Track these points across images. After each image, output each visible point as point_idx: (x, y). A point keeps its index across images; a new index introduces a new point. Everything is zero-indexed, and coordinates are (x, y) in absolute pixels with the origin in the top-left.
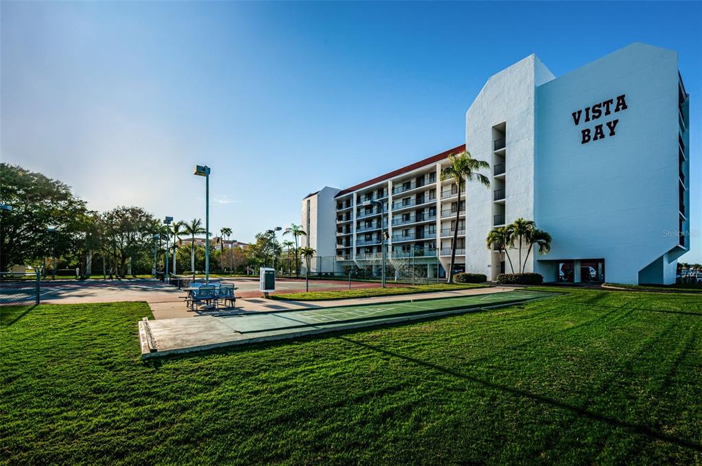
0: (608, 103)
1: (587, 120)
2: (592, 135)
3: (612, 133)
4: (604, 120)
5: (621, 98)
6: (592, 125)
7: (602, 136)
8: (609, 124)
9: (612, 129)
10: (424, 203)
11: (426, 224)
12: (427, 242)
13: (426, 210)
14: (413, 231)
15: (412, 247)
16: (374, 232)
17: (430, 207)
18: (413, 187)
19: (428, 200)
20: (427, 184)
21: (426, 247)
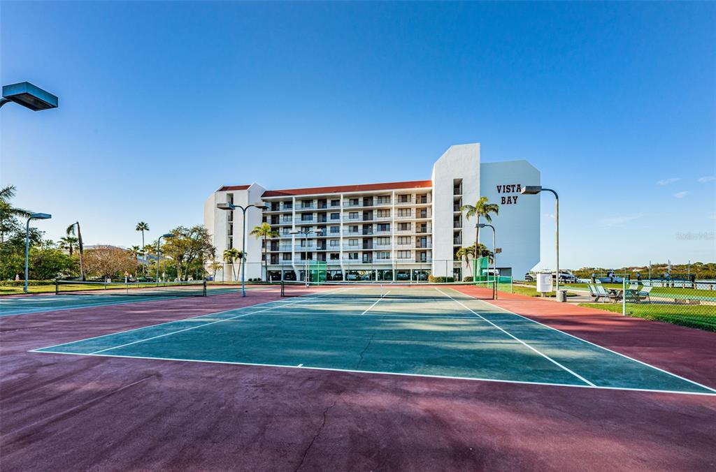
0: (514, 186)
1: (504, 192)
2: (506, 200)
3: (515, 203)
4: (511, 194)
5: (519, 185)
6: (506, 195)
7: (511, 203)
8: (514, 197)
9: (515, 200)
10: (372, 219)
11: (375, 237)
12: (376, 251)
13: (374, 225)
14: (361, 242)
15: (360, 255)
16: (315, 239)
17: (379, 224)
18: (361, 205)
19: (376, 218)
20: (376, 204)
21: (375, 255)
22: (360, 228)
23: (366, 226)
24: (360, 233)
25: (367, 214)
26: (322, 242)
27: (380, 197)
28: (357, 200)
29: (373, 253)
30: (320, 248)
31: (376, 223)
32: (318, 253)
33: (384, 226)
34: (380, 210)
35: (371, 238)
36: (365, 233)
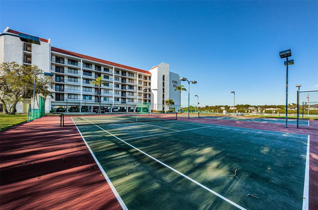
0: (176, 81)
2: (174, 86)
4: (175, 84)
10: (126, 83)
11: (127, 91)
12: (128, 98)
13: (127, 86)
14: (120, 93)
15: (120, 100)
16: (93, 87)
17: (129, 85)
18: (120, 75)
19: (127, 82)
20: (127, 76)
21: (127, 100)
22: (120, 86)
23: (123, 85)
24: (120, 88)
25: (124, 79)
26: (98, 90)
27: (129, 73)
28: (119, 71)
29: (126, 99)
30: (96, 93)
31: (128, 85)
32: (95, 96)
33: (131, 87)
34: (129, 79)
35: (125, 92)
36: (122, 89)
